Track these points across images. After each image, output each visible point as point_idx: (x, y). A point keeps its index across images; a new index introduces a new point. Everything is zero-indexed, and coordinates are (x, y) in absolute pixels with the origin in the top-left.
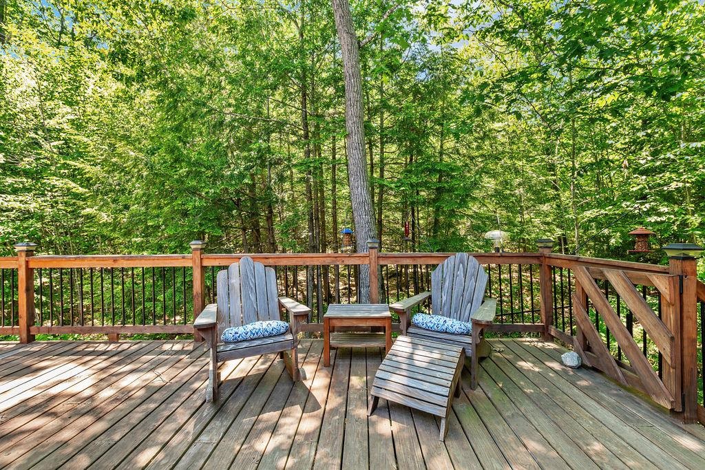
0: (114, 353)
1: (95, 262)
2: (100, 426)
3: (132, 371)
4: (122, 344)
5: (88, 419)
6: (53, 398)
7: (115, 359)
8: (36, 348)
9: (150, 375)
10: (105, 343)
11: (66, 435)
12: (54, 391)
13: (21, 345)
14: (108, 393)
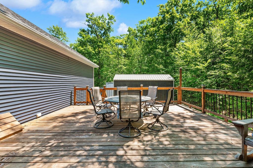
0: (223, 125)
1: (220, 92)
2: (203, 142)
3: (225, 134)
4: (228, 123)
5: (202, 138)
6: (199, 129)
7: (223, 127)
8: (204, 115)
9: (229, 138)
10: (223, 121)
11: (194, 139)
12: (201, 127)
13: (202, 113)
14: (212, 136)
